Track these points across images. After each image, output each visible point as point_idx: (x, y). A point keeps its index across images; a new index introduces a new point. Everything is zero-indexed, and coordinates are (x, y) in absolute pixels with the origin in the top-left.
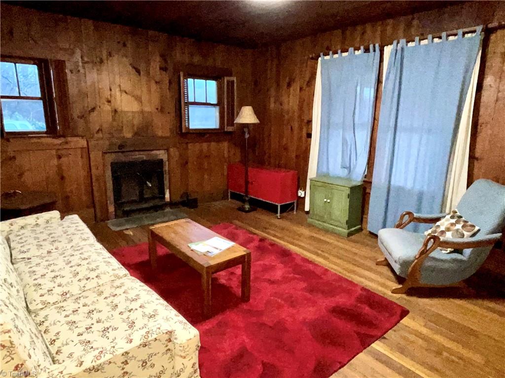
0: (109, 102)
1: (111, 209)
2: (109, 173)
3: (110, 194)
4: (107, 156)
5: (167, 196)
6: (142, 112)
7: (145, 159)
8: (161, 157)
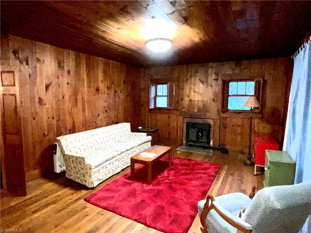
0: (188, 96)
1: (184, 142)
2: (185, 126)
3: (185, 135)
4: (185, 119)
5: (211, 143)
6: (203, 101)
7: (201, 122)
8: (210, 123)
